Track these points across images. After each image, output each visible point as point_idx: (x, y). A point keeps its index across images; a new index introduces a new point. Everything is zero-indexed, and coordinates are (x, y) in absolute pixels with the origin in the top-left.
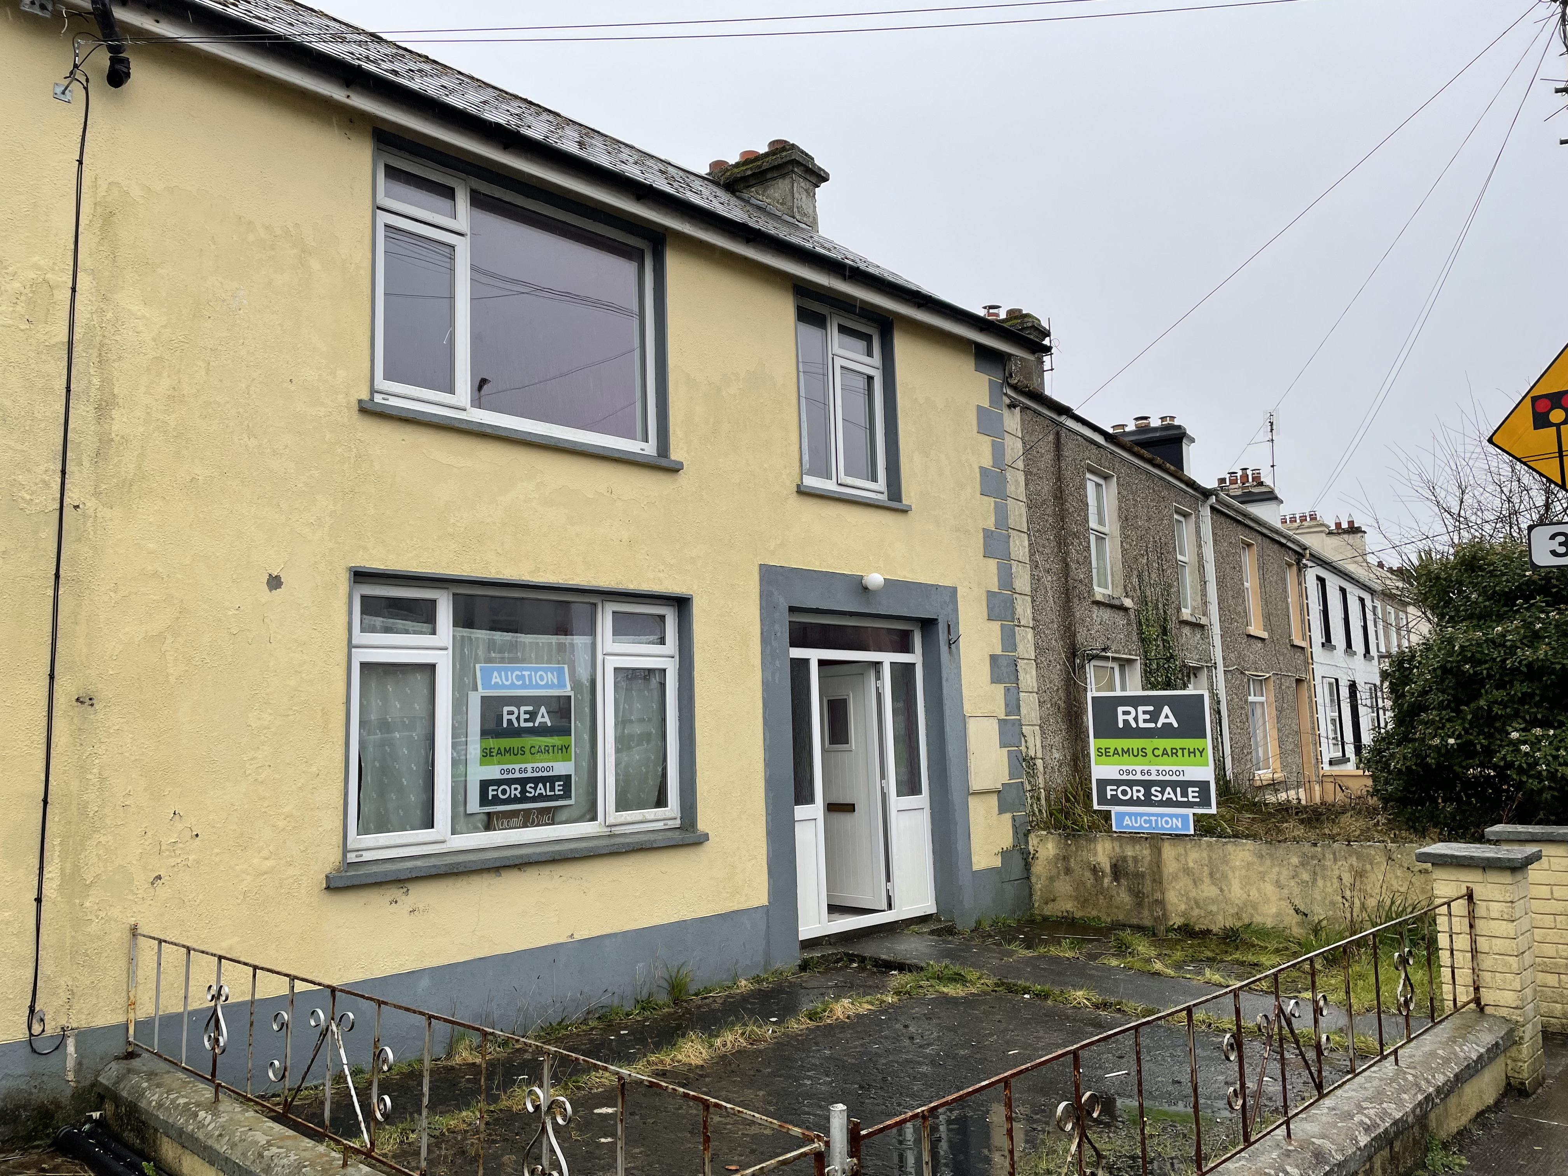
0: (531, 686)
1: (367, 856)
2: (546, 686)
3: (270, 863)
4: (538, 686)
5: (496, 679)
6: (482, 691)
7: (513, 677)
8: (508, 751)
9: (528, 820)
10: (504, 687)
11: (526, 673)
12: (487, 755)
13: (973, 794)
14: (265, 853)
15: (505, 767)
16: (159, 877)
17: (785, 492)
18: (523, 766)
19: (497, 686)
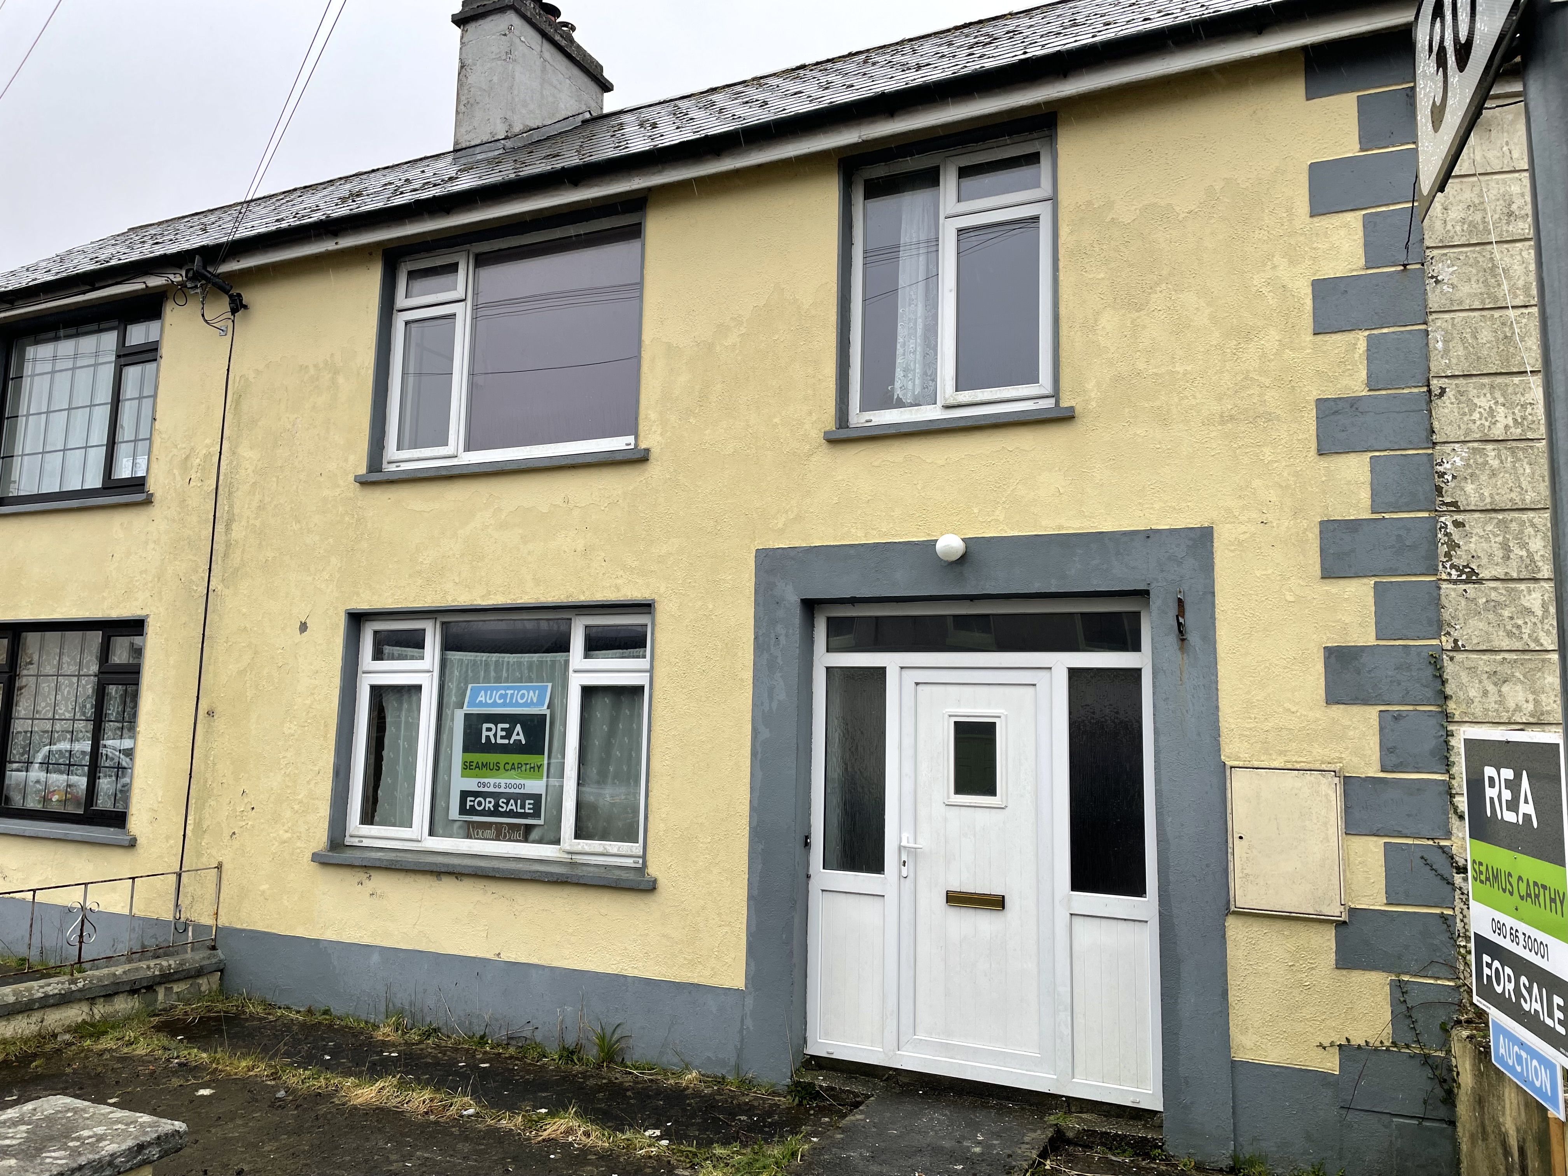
0: (511, 705)
1: (366, 843)
2: (525, 705)
3: (289, 835)
4: (517, 705)
5: (481, 698)
6: (467, 709)
7: (496, 695)
8: (485, 765)
9: (500, 834)
10: (486, 705)
11: (509, 692)
12: (467, 767)
13: (1234, 913)
14: (286, 828)
15: (482, 780)
16: (234, 833)
17: (808, 447)
18: (497, 781)
19: (481, 704)
